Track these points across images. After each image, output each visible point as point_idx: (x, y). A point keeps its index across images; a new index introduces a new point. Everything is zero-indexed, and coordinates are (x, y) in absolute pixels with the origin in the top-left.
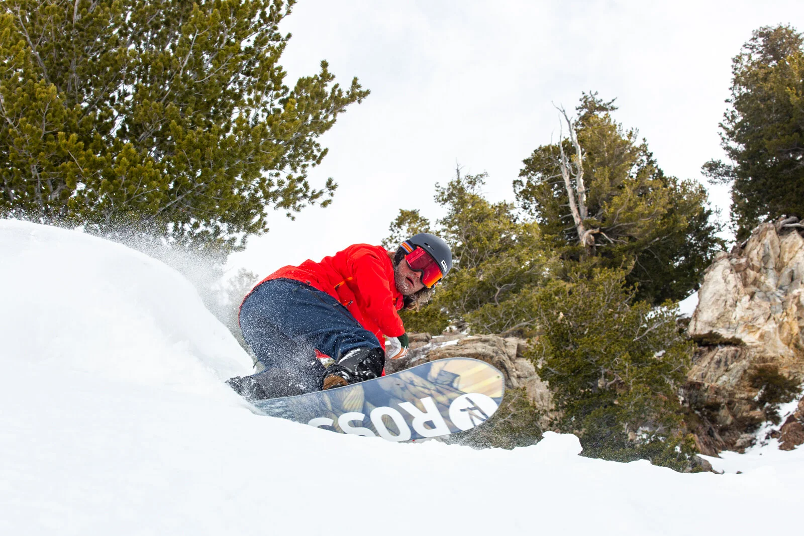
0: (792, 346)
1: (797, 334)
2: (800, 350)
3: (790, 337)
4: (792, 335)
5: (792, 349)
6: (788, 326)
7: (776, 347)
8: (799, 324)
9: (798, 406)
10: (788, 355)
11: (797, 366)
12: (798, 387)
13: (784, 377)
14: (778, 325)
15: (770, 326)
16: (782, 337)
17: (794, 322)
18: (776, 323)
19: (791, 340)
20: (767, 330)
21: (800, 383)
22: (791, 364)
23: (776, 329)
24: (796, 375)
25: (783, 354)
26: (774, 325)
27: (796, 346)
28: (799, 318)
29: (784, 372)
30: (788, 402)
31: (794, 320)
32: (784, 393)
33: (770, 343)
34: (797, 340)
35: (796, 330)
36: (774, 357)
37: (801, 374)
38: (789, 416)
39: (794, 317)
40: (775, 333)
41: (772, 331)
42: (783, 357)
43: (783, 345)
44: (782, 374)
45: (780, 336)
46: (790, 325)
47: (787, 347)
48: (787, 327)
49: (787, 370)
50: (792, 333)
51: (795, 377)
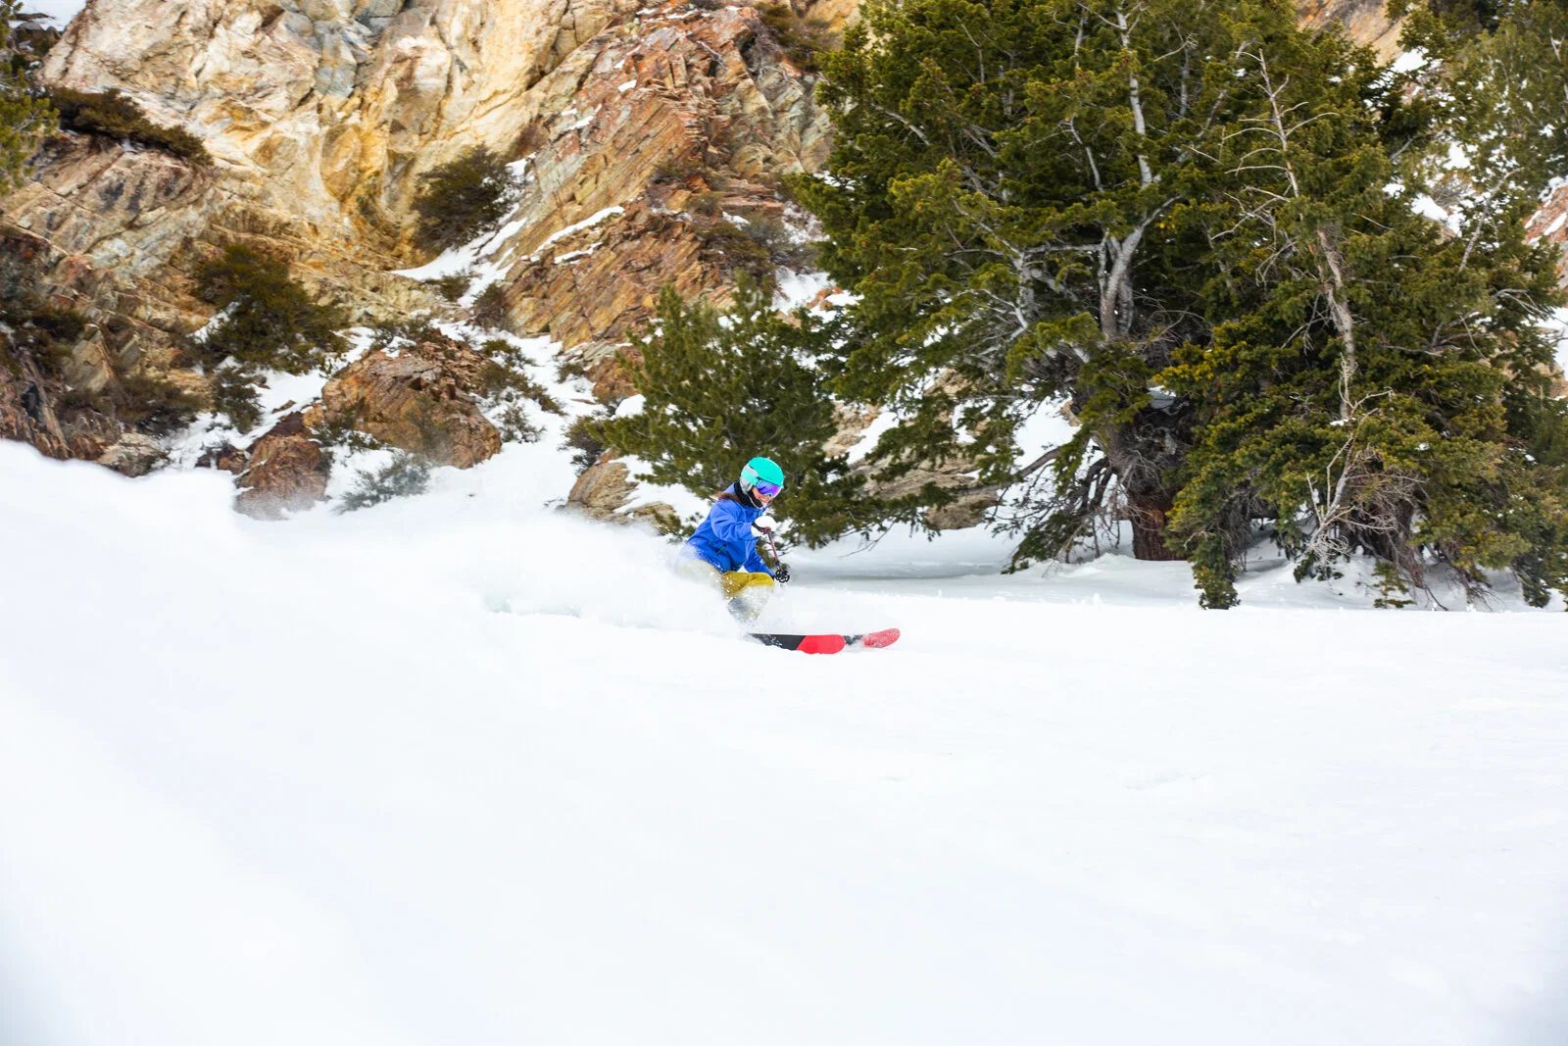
0: (352, 204)
1: (377, 174)
2: (373, 223)
3: (354, 175)
4: (362, 171)
5: (351, 213)
6: (355, 140)
7: (301, 194)
8: (392, 143)
9: (323, 390)
10: (333, 230)
11: (352, 269)
12: (339, 334)
13: (304, 293)
14: (327, 128)
15: (302, 127)
16: (329, 171)
17: (378, 133)
18: (321, 122)
19: (354, 187)
20: (289, 135)
21: (345, 325)
22: (337, 257)
23: (316, 139)
24: (342, 295)
25: (317, 222)
26: (315, 128)
27: (366, 209)
28: (397, 127)
29: (308, 278)
30: (295, 372)
31: (380, 126)
32: (292, 342)
33: (286, 177)
34: (374, 192)
35: (378, 159)
36: (288, 224)
37: (357, 297)
38: (287, 412)
39: (381, 118)
40: (311, 151)
41: (302, 141)
42: (315, 230)
43: (327, 196)
44: (301, 283)
45: (324, 165)
46: (362, 140)
47: (335, 205)
48: (353, 142)
49: (318, 274)
50: (364, 165)
51: (338, 301)
